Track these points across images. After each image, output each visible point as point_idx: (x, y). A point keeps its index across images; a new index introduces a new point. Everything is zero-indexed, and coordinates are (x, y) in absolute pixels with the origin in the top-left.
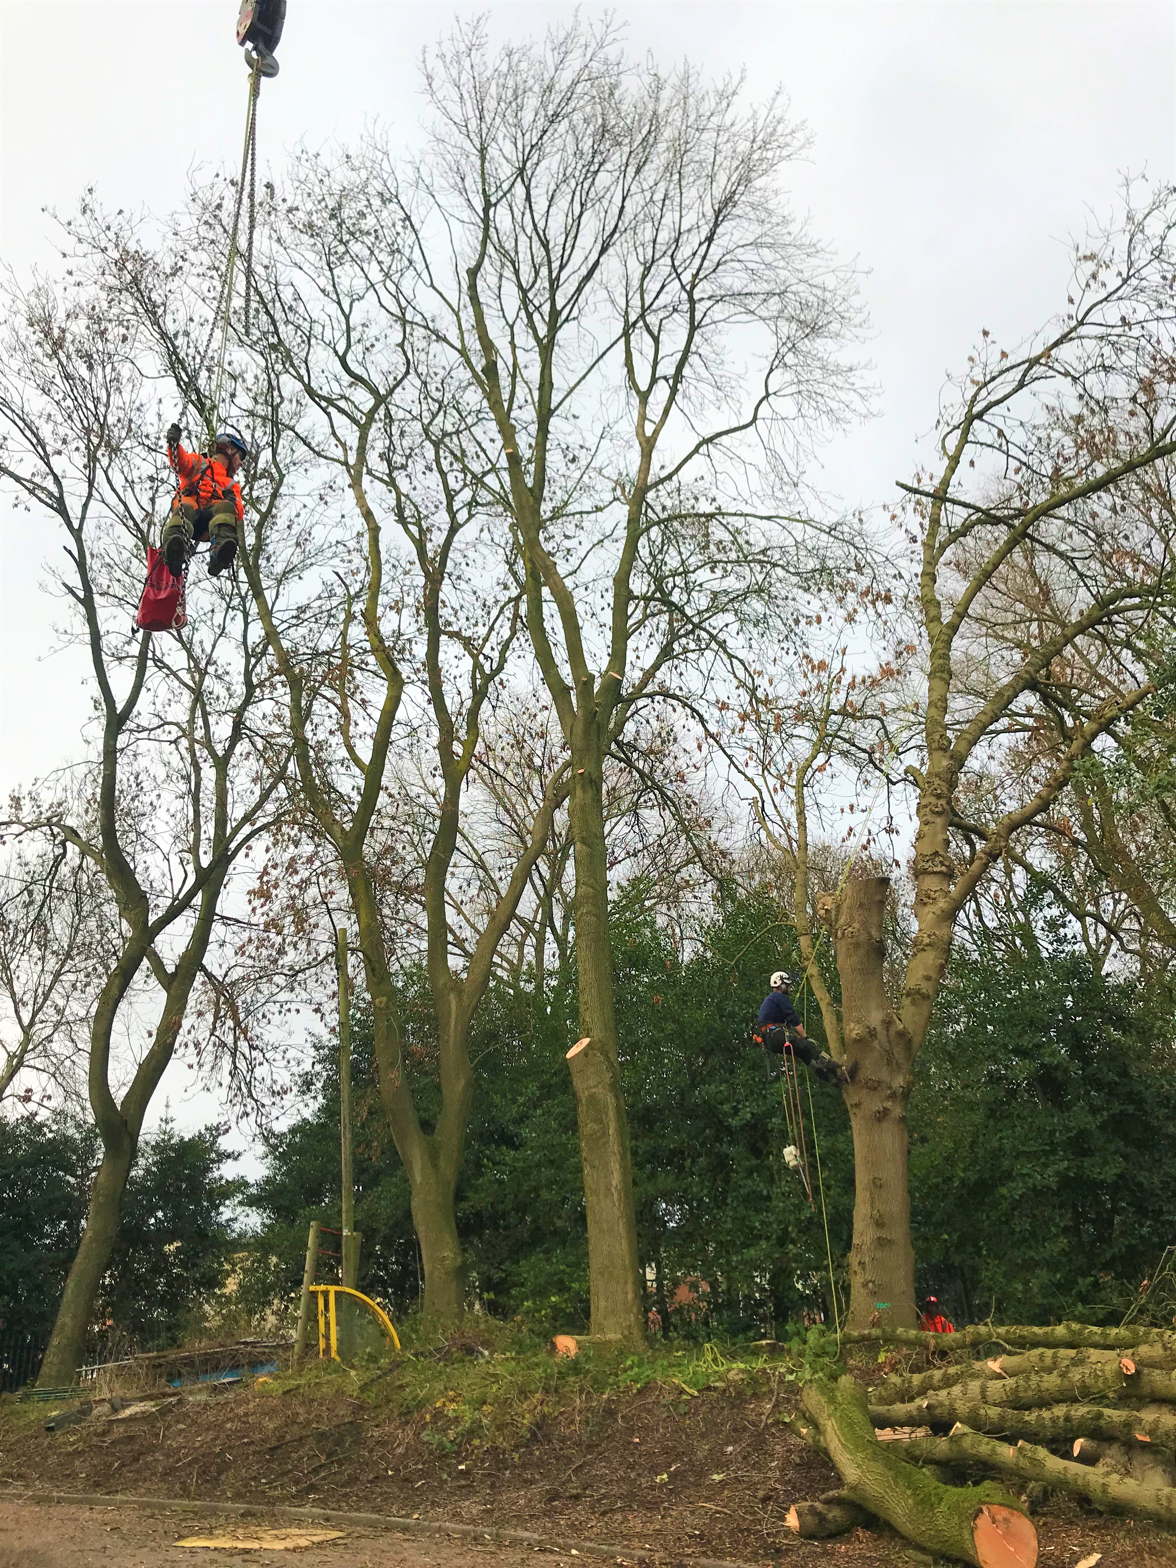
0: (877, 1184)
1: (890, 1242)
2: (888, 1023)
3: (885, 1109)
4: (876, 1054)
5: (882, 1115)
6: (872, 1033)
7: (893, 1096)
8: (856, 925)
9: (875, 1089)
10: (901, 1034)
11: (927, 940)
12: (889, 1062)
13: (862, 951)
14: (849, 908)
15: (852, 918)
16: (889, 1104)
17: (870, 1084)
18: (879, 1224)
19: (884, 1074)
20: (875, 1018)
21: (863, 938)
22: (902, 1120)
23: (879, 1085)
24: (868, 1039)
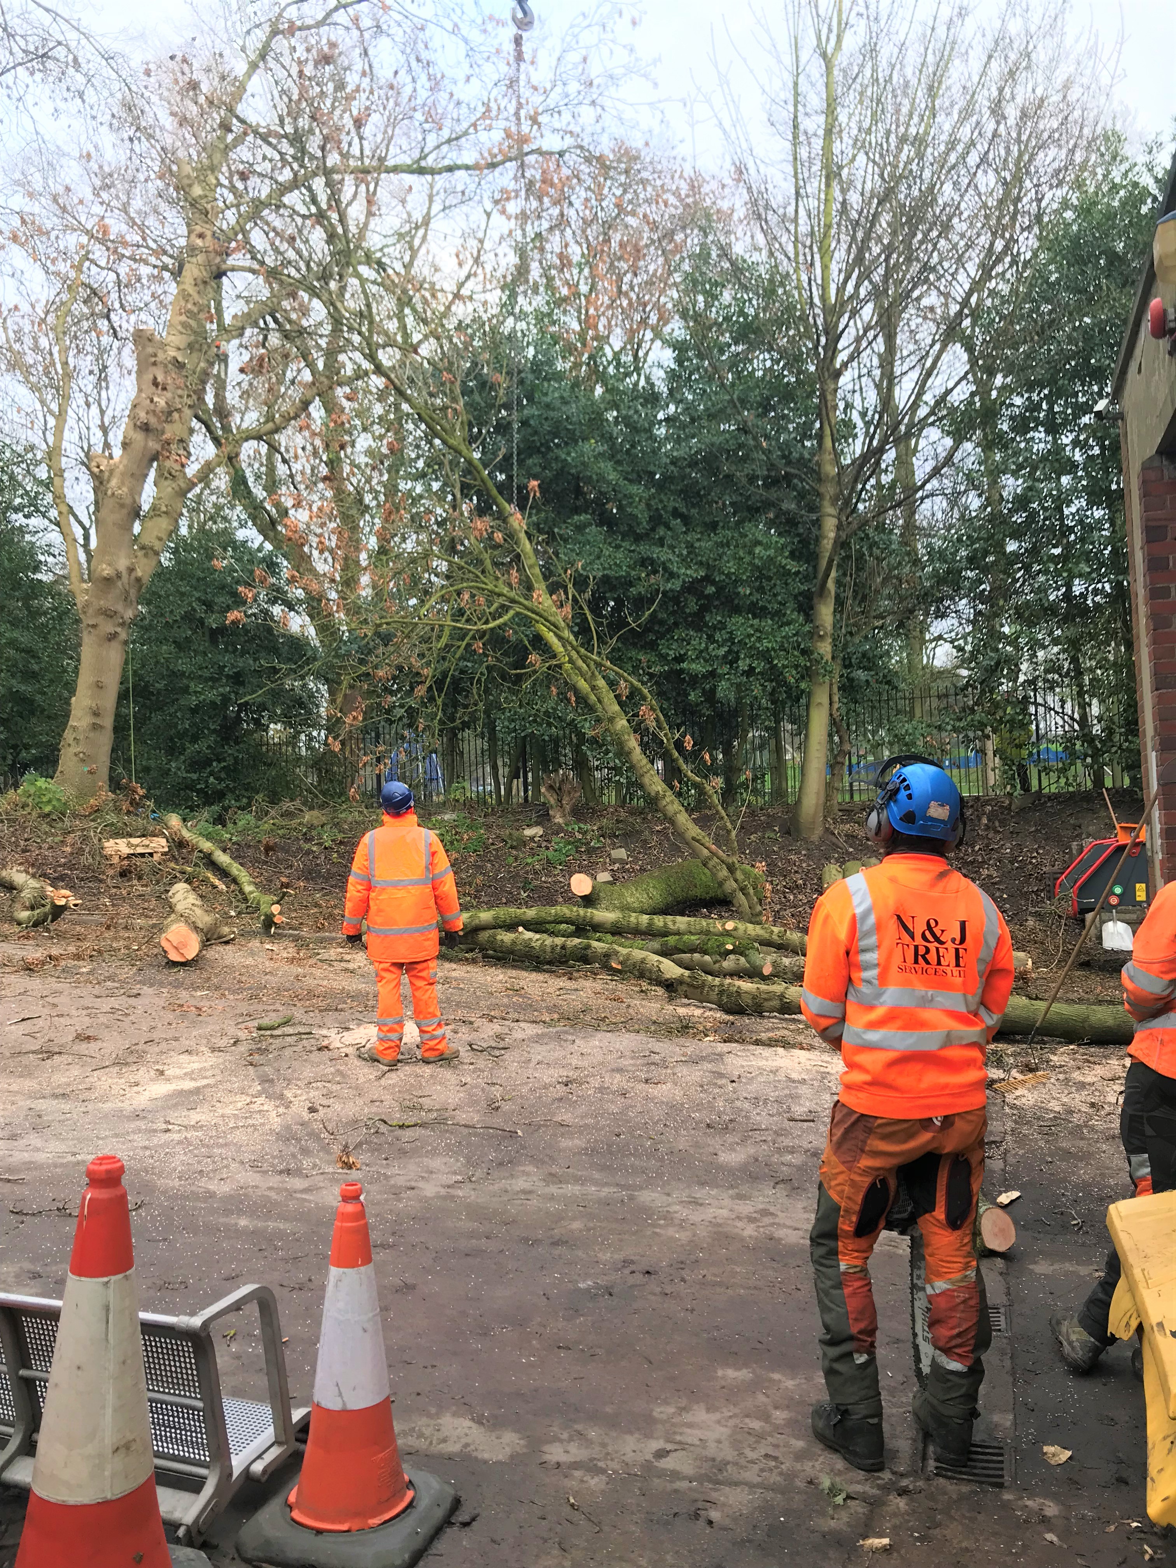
0: (99, 686)
1: (101, 727)
2: (131, 570)
3: (116, 633)
4: (118, 592)
5: (113, 637)
6: (119, 576)
7: (122, 624)
8: (125, 489)
9: (111, 617)
10: (138, 580)
11: (164, 509)
12: (126, 599)
13: (125, 511)
14: (122, 474)
15: (123, 483)
16: (119, 630)
17: (109, 612)
18: (96, 714)
19: (119, 607)
20: (122, 564)
21: (128, 501)
22: (126, 643)
23: (115, 615)
24: (115, 579)
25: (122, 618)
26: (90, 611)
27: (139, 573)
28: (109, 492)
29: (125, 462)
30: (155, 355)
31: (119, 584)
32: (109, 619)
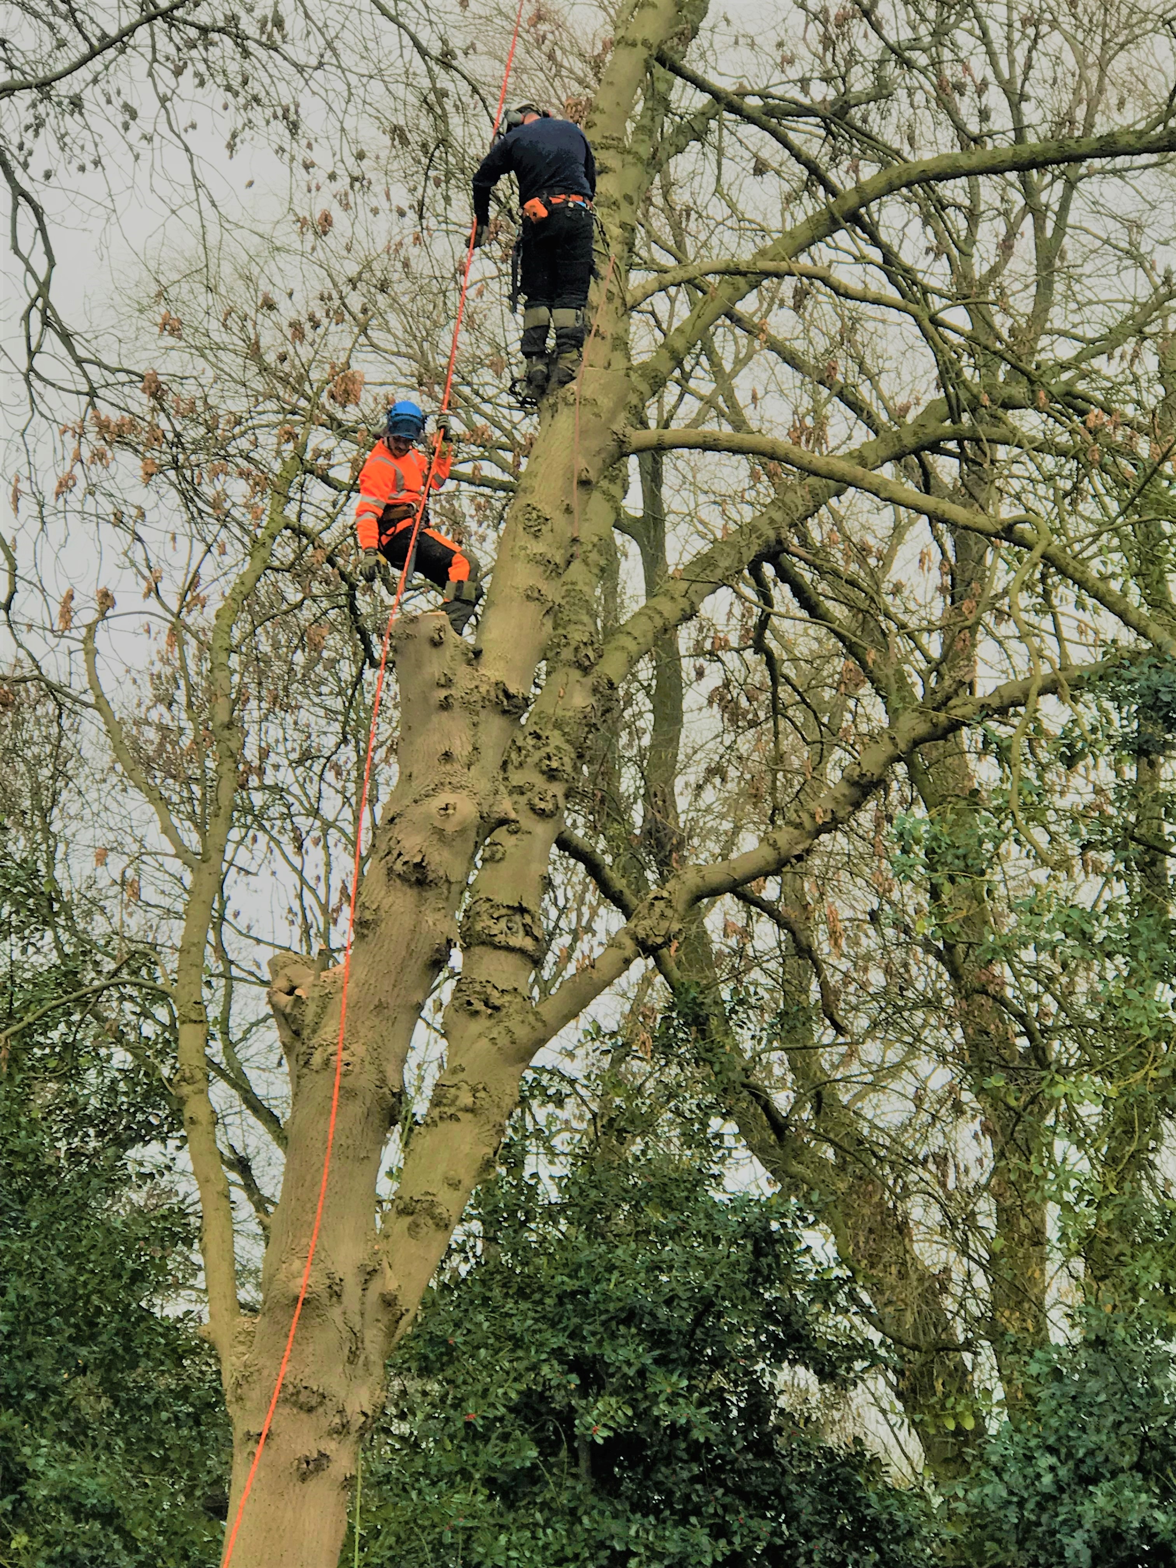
2: (370, 1274)
3: (322, 1455)
4: (331, 1336)
5: (314, 1467)
6: (335, 1291)
7: (342, 1430)
8: (359, 1049)
9: (310, 1410)
10: (388, 1302)
11: (466, 1099)
12: (353, 1358)
13: (356, 1109)
14: (355, 1006)
15: (354, 1033)
16: (330, 1446)
17: (302, 1398)
19: (335, 1382)
21: (366, 1080)
22: (349, 1483)
23: (321, 1404)
24: (325, 1300)
25: (341, 1412)
26: (254, 1394)
27: (390, 1282)
28: (317, 1059)
29: (361, 973)
30: (448, 683)
31: (335, 1313)
32: (303, 1416)
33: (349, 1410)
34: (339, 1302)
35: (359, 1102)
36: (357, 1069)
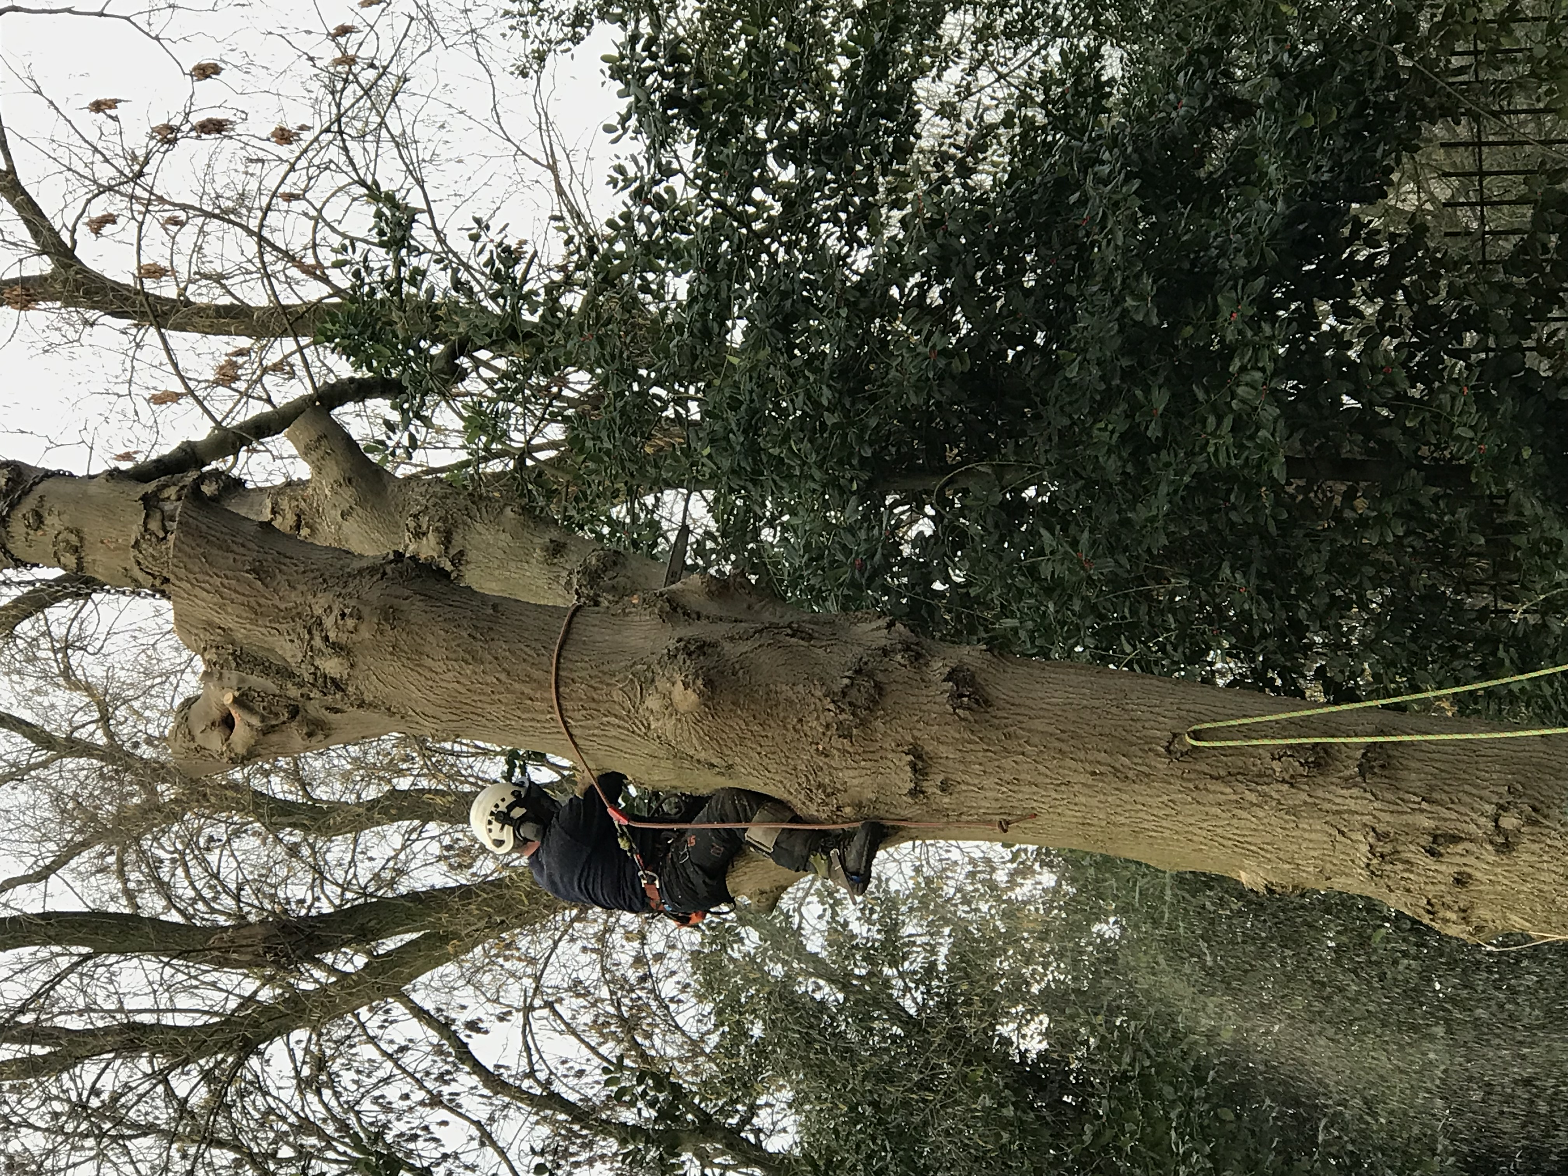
2: (675, 608)
3: (951, 677)
4: (765, 656)
7: (914, 652)
8: (321, 602)
9: (880, 691)
13: (415, 609)
14: (257, 612)
15: (297, 613)
16: (938, 667)
17: (861, 701)
19: (841, 656)
22: (1002, 654)
23: (870, 675)
24: (709, 663)
25: (885, 652)
28: (332, 666)
32: (889, 701)
33: (883, 642)
34: (714, 645)
35: (405, 605)
36: (353, 603)
